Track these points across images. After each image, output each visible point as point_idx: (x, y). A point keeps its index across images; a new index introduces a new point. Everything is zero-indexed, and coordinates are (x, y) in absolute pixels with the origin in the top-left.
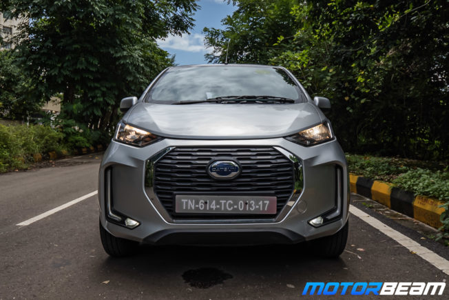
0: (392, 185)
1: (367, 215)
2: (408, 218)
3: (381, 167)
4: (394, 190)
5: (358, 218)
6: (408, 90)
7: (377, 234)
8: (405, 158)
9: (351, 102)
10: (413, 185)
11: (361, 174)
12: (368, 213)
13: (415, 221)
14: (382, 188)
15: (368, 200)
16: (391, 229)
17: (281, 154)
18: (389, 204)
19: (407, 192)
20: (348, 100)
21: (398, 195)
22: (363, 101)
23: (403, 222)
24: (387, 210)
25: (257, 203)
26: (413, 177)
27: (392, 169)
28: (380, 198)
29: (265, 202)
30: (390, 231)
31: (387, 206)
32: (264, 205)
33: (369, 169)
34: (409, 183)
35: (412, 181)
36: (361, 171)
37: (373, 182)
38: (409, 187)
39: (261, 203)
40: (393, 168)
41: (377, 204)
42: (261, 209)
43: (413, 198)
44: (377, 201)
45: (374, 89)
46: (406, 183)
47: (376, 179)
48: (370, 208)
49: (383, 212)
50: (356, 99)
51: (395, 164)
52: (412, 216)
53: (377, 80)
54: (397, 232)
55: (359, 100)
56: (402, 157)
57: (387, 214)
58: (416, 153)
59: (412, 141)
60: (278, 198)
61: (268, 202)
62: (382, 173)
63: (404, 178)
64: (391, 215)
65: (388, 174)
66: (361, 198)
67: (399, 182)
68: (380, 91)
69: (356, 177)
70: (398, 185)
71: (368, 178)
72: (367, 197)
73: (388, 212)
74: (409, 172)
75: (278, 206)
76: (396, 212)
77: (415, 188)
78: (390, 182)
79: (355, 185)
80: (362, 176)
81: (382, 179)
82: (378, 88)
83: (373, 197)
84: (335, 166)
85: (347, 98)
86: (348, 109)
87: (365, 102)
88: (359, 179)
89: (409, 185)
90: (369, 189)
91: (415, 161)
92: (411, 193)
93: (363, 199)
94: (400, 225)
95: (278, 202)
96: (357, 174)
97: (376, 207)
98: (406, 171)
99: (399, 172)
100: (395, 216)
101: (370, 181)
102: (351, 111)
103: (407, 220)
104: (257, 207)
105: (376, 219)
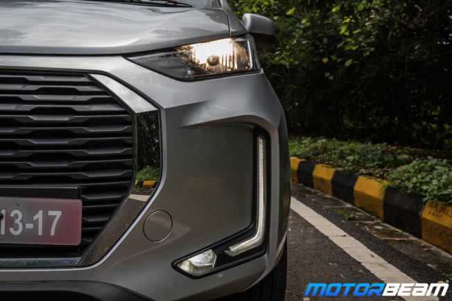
0: (386, 183)
1: (343, 233)
2: (412, 238)
3: (370, 156)
4: (389, 191)
5: (327, 237)
6: (412, 50)
7: (357, 273)
8: (406, 146)
9: (332, 67)
10: (421, 183)
11: (340, 166)
12: (344, 230)
13: (424, 243)
14: (370, 187)
15: (349, 206)
16: (382, 261)
17: (107, 91)
18: (381, 213)
19: (411, 195)
20: (328, 63)
21: (396, 200)
22: (348, 63)
23: (404, 245)
24: (378, 224)
25: (28, 217)
26: (420, 171)
27: (386, 159)
28: (367, 204)
29: (51, 213)
30: (381, 265)
31: (378, 217)
32: (48, 221)
33: (350, 158)
34: (414, 180)
35: (419, 176)
36: (340, 162)
37: (356, 179)
38: (415, 187)
39: (39, 216)
40: (389, 158)
41: (361, 213)
42: (40, 233)
43: (420, 205)
44: (363, 208)
45: (363, 47)
46: (409, 179)
47: (362, 174)
48: (350, 219)
49: (371, 227)
50: (339, 61)
51: (392, 153)
52: (419, 235)
53: (368, 34)
54: (394, 268)
55: (343, 62)
56: (402, 145)
57: (377, 230)
58: (422, 139)
59: (416, 126)
60: (85, 203)
61: (58, 214)
62: (371, 165)
63: (405, 171)
64: (384, 232)
65: (381, 166)
66: (337, 203)
67: (397, 179)
68: (373, 49)
69: (332, 171)
70: (397, 182)
71: (351, 171)
72: (347, 201)
73: (378, 227)
74: (415, 162)
75: (85, 224)
76: (392, 228)
77: (425, 188)
78: (383, 179)
79: (330, 183)
80: (340, 169)
81: (371, 174)
82: (370, 45)
83: (357, 202)
84: (250, 129)
85: (325, 60)
86: (327, 75)
87: (351, 65)
88: (337, 173)
89: (416, 183)
90: (351, 189)
91: (421, 150)
92: (417, 197)
93: (341, 204)
94: (399, 254)
95: (86, 213)
96: (333, 166)
97: (360, 218)
98: (408, 162)
99: (397, 164)
100: (391, 234)
101: (352, 177)
102: (331, 78)
103: (411, 242)
104: (30, 226)
105: (357, 242)
